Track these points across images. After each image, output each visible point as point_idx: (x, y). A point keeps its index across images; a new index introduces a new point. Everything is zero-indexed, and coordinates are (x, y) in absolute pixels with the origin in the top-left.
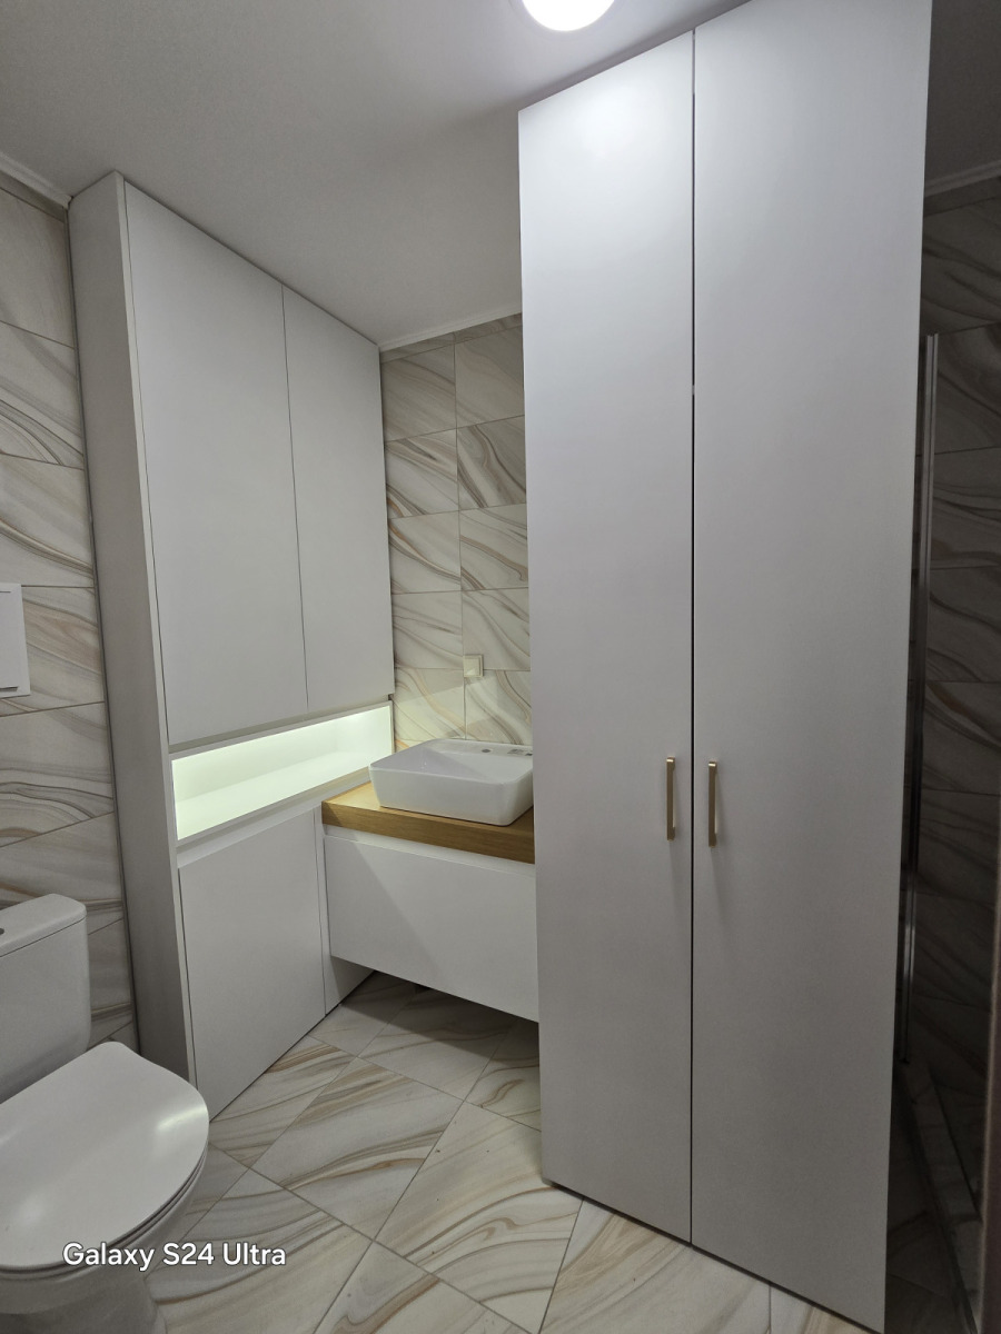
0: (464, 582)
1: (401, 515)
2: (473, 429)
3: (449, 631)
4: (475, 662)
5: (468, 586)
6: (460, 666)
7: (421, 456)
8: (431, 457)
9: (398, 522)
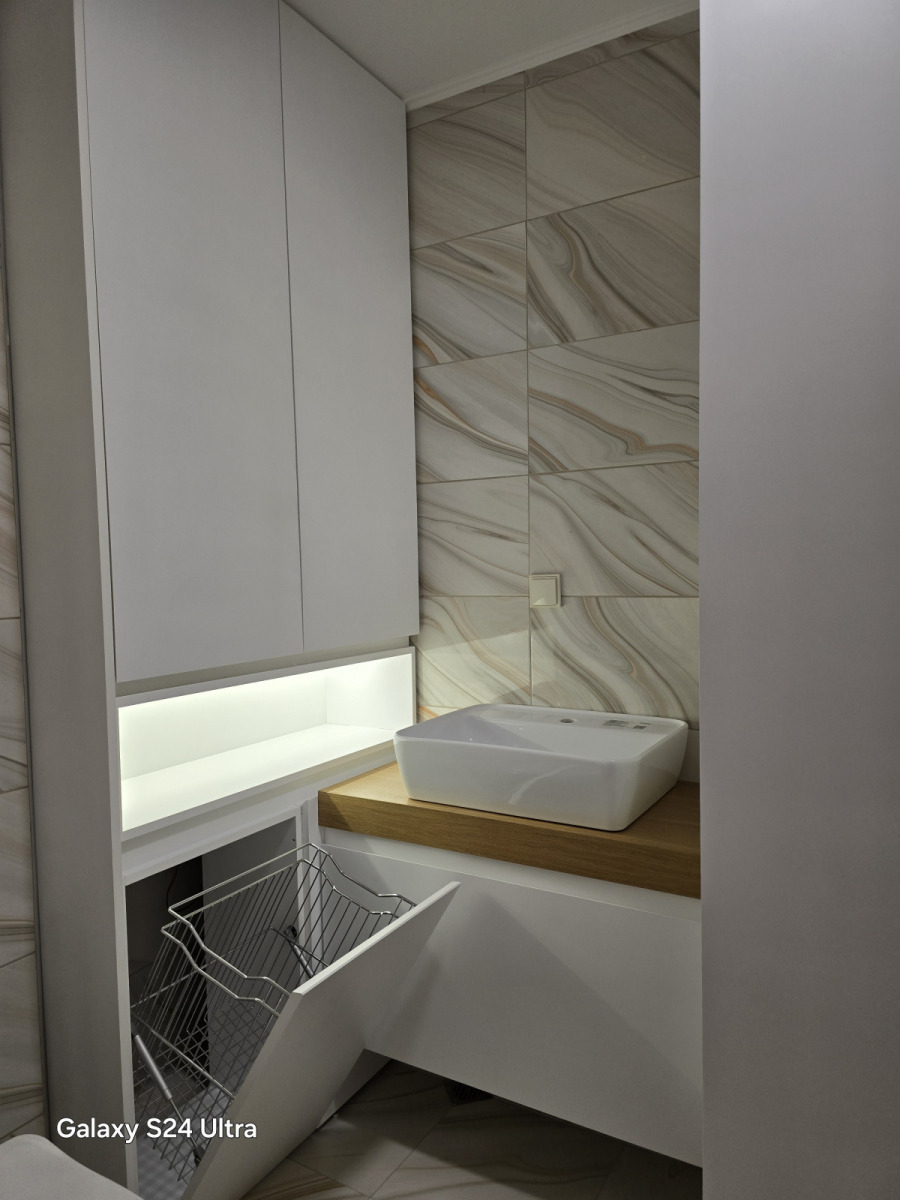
0: (532, 460)
1: (435, 362)
2: (555, 221)
3: (506, 538)
4: (550, 585)
5: (539, 468)
6: (525, 592)
7: (470, 269)
8: (483, 268)
9: (431, 374)
